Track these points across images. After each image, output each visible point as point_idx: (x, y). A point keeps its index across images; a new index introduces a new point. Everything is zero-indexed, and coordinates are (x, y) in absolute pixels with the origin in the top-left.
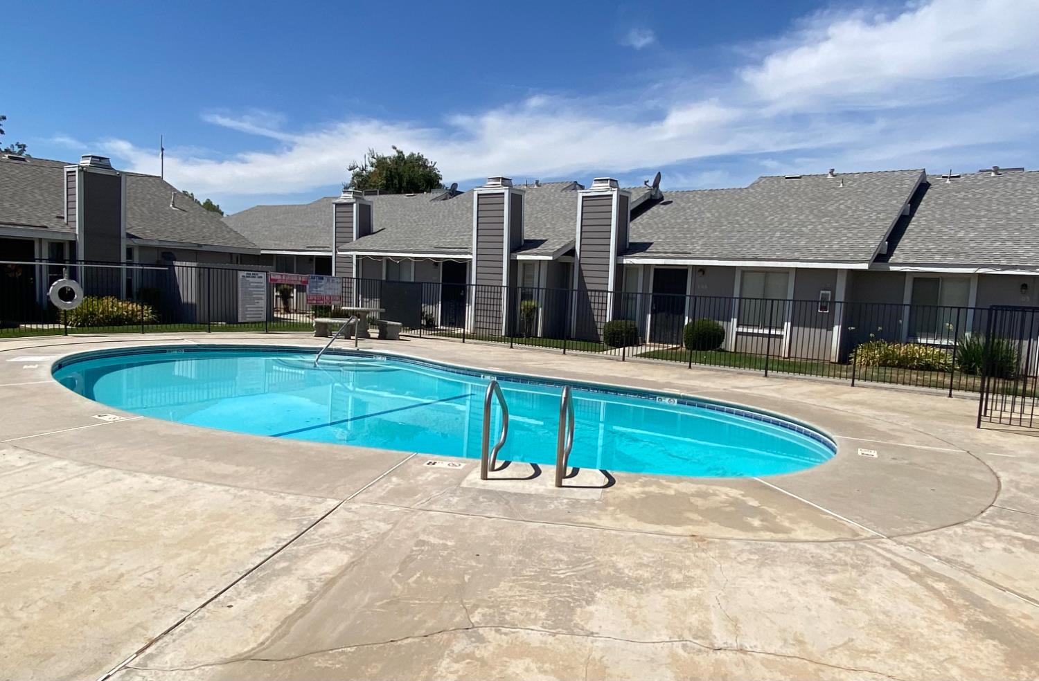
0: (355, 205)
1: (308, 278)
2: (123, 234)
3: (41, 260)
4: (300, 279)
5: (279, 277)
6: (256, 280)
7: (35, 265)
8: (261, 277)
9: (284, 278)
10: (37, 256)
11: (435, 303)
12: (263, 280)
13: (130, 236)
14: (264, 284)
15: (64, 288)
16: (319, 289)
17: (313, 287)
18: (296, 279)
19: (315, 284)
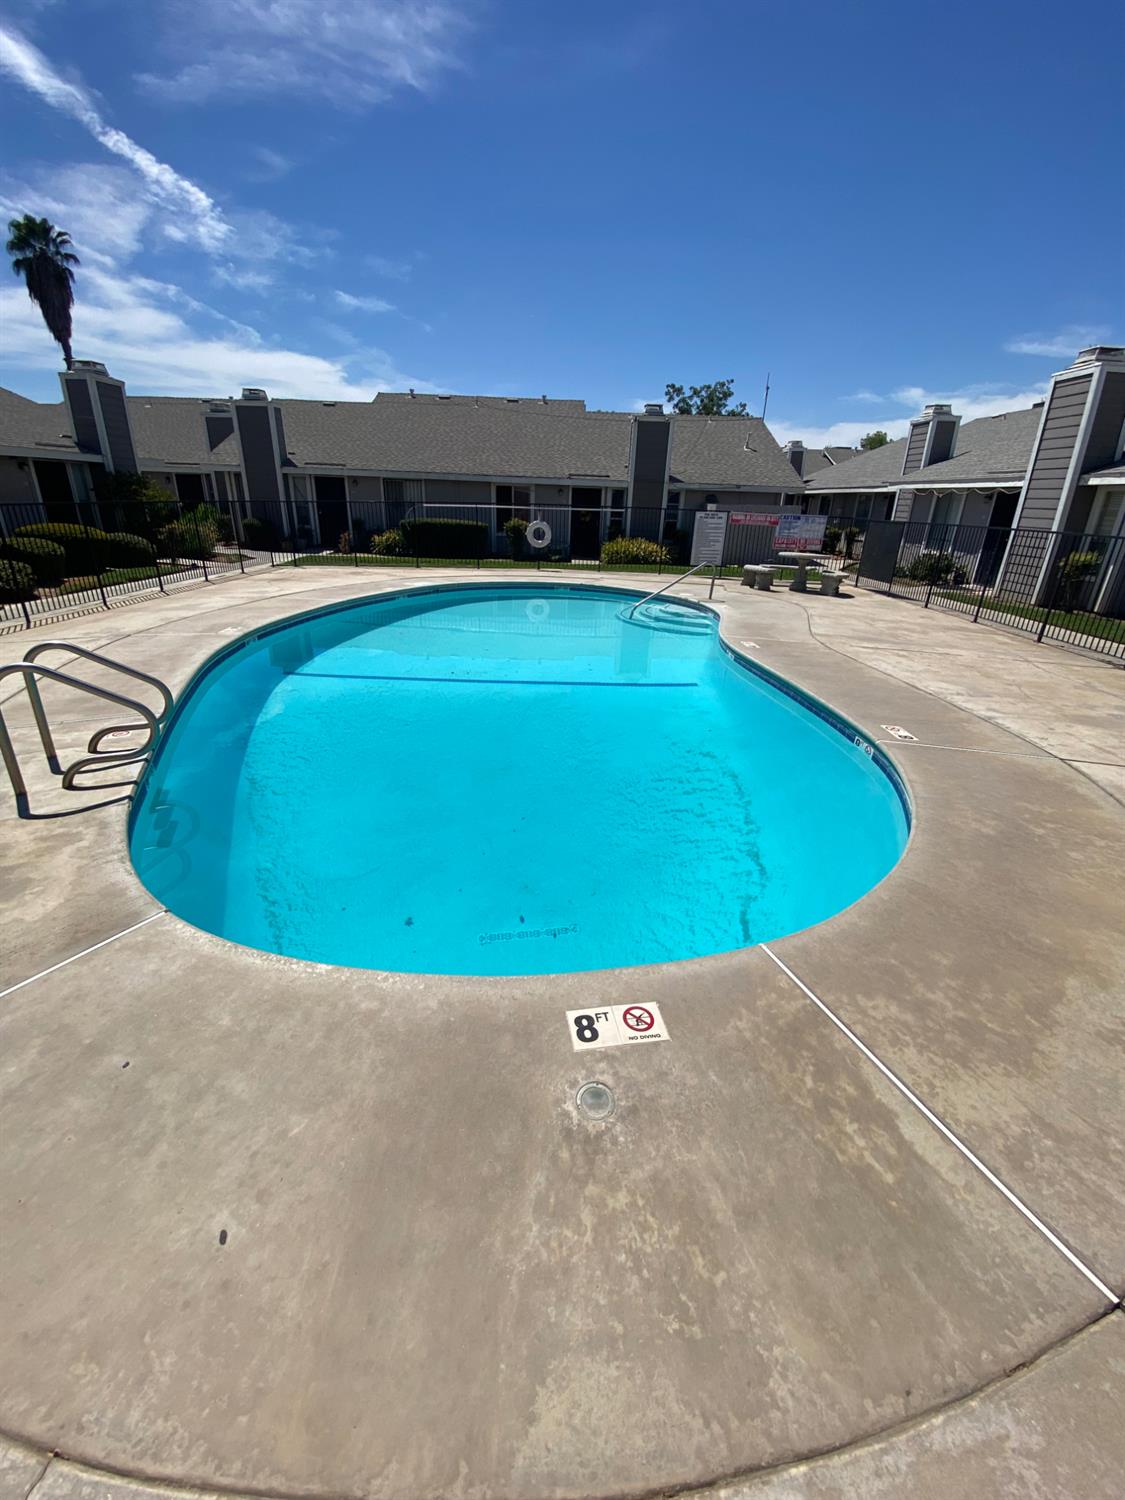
0: (931, 424)
1: (780, 518)
2: (667, 478)
3: (606, 507)
4: (769, 519)
5: (743, 518)
6: (715, 520)
7: (599, 512)
8: (721, 518)
9: (748, 518)
10: (603, 504)
11: (973, 552)
12: (723, 521)
13: (673, 480)
14: (724, 525)
15: (538, 529)
16: (792, 531)
17: (785, 528)
18: (763, 519)
19: (787, 525)
